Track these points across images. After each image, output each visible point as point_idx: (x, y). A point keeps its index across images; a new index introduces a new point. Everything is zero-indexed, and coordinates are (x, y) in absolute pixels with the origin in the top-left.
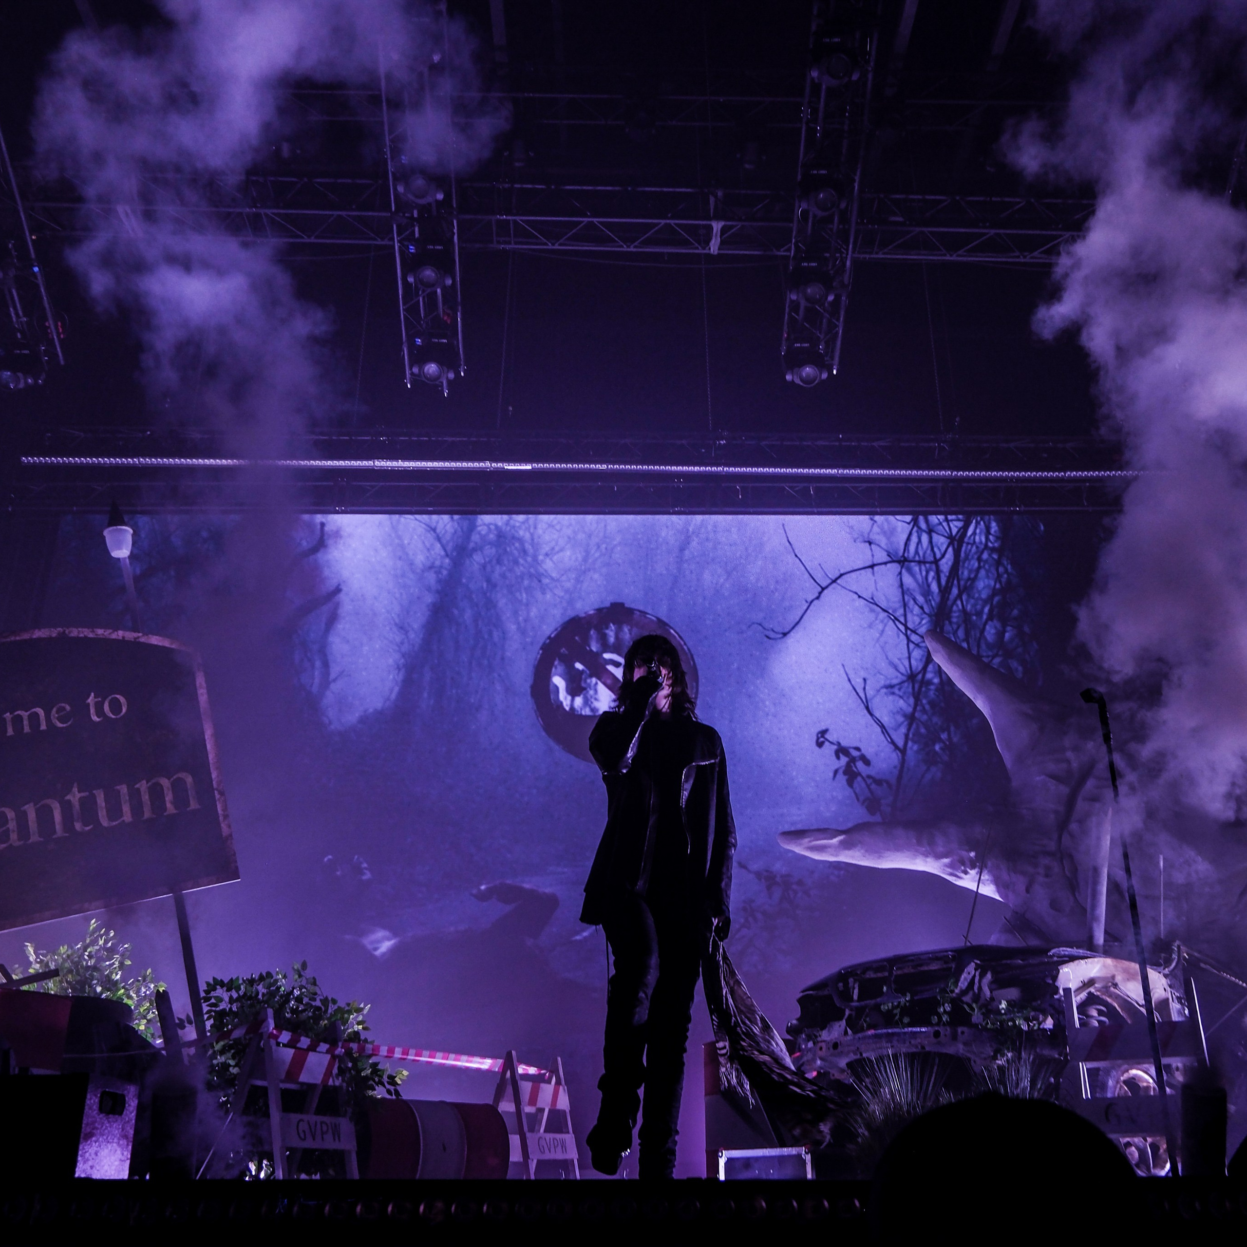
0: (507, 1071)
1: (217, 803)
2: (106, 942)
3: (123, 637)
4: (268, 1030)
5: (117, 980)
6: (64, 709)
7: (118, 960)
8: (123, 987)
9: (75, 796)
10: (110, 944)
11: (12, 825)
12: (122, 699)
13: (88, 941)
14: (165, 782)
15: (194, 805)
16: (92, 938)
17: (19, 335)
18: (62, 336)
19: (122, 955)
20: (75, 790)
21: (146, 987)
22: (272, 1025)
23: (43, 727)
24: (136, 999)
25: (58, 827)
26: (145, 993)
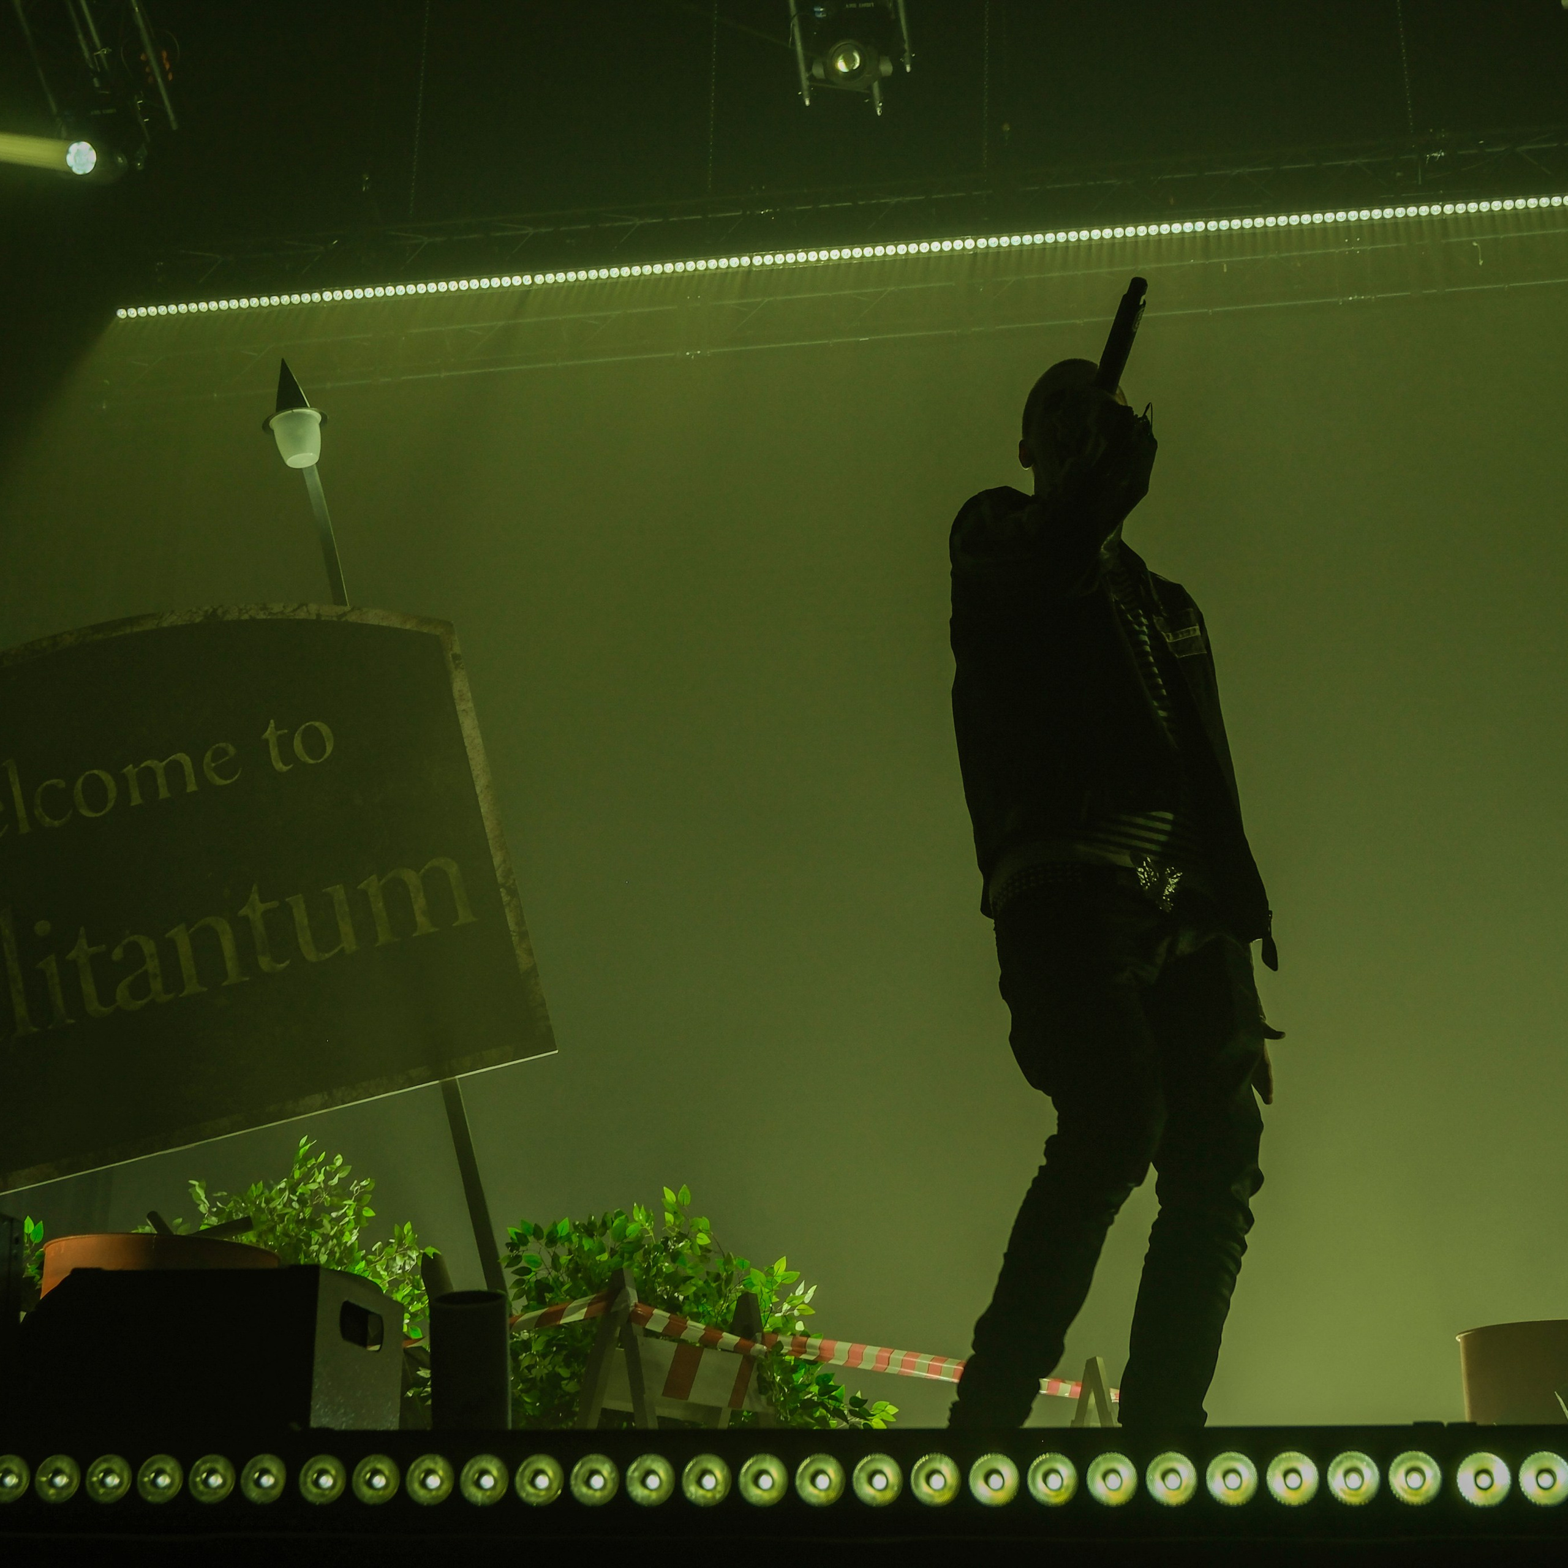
0: (1089, 1393)
1: (507, 910)
2: (329, 1176)
3: (318, 615)
4: (628, 1306)
5: (352, 1244)
6: (225, 752)
7: (353, 1208)
8: (364, 1258)
9: (255, 909)
10: (335, 1181)
11: (152, 965)
12: (324, 729)
13: (297, 1175)
14: (411, 878)
15: (464, 916)
16: (304, 1169)
17: (96, 82)
18: (170, 77)
19: (358, 1200)
20: (255, 897)
21: (404, 1255)
22: (634, 1299)
23: (192, 787)
24: (388, 1279)
25: (230, 965)
26: (403, 1268)
